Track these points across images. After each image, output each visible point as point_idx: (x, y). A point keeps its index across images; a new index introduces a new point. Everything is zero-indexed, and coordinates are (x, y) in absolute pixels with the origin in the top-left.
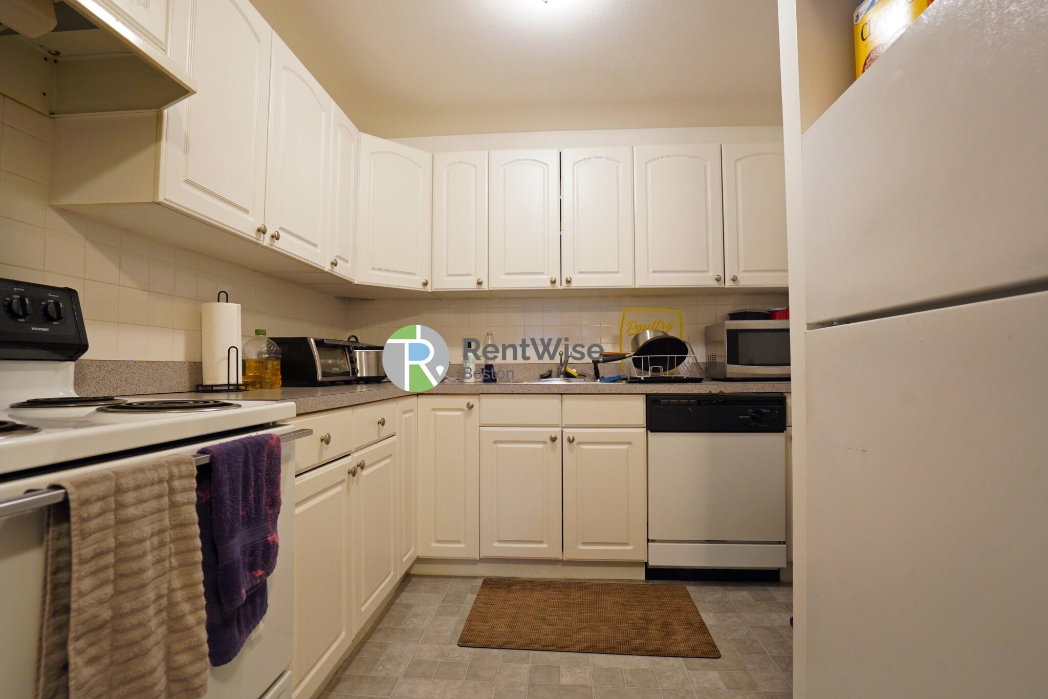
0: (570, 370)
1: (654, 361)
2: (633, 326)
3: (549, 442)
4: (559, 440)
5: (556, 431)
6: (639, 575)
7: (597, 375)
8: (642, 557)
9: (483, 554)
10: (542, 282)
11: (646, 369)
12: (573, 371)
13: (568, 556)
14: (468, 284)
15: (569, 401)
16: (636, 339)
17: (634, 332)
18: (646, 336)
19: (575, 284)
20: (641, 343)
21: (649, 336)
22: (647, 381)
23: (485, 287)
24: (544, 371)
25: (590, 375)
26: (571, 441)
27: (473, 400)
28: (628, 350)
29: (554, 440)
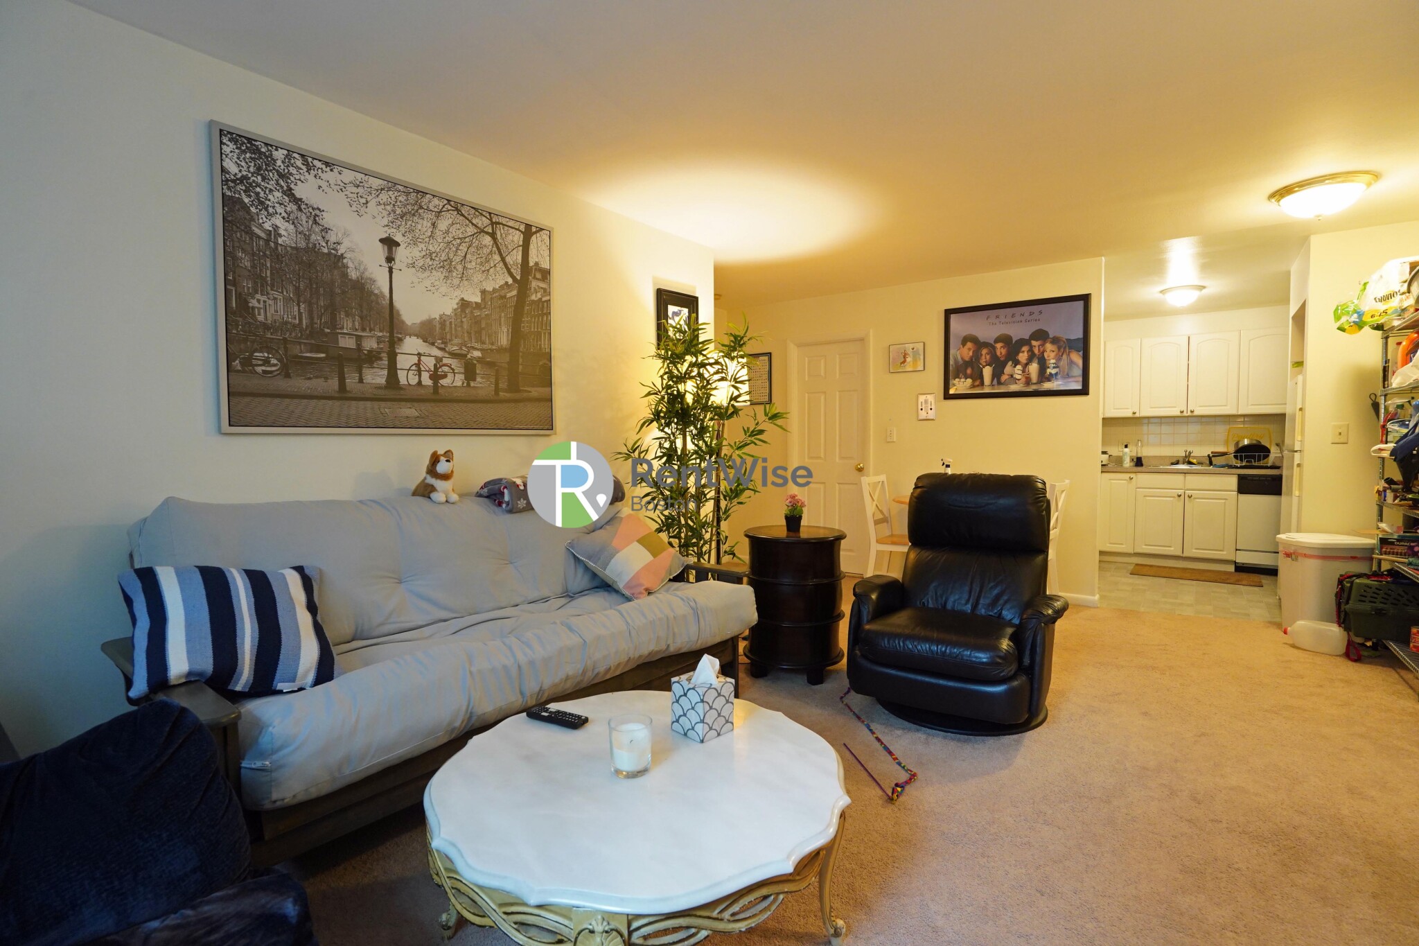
0: (1191, 460)
1: (1246, 457)
2: (1236, 436)
3: (1177, 497)
4: (1182, 497)
5: (1180, 492)
6: (1231, 568)
7: (1211, 463)
8: (1232, 558)
9: (1136, 551)
10: (1176, 412)
11: (1241, 460)
12: (1194, 461)
13: (1185, 554)
14: (1129, 414)
15: (1189, 477)
16: (1237, 443)
17: (1237, 439)
18: (1244, 442)
19: (1196, 413)
20: (1241, 445)
21: (1246, 442)
22: (1241, 467)
23: (1137, 415)
24: (1174, 461)
25: (1206, 463)
26: (1190, 497)
27: (1132, 475)
28: (1232, 449)
29: (1179, 496)
